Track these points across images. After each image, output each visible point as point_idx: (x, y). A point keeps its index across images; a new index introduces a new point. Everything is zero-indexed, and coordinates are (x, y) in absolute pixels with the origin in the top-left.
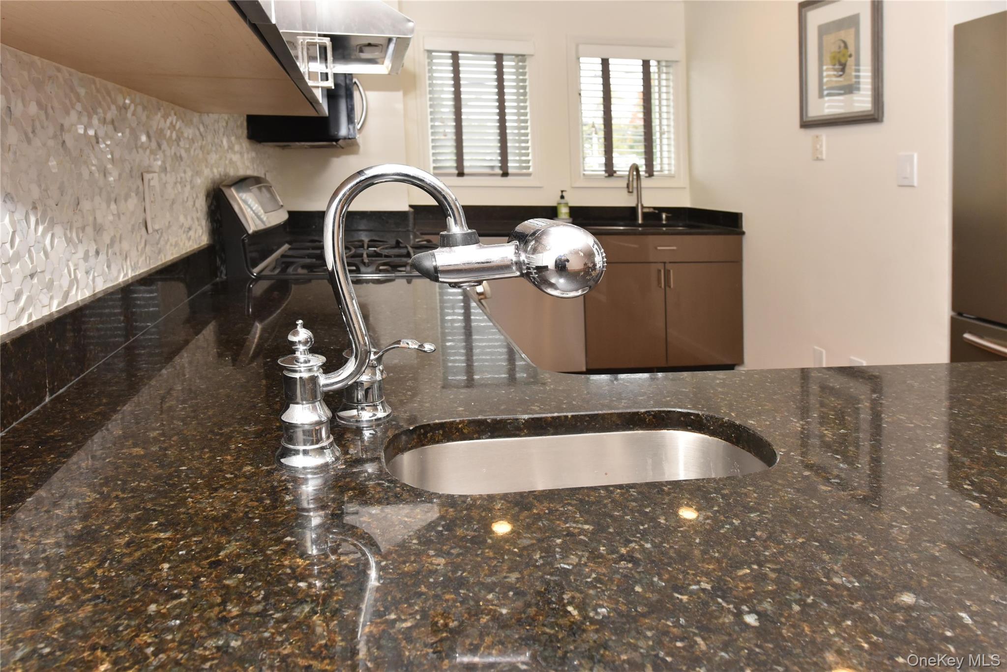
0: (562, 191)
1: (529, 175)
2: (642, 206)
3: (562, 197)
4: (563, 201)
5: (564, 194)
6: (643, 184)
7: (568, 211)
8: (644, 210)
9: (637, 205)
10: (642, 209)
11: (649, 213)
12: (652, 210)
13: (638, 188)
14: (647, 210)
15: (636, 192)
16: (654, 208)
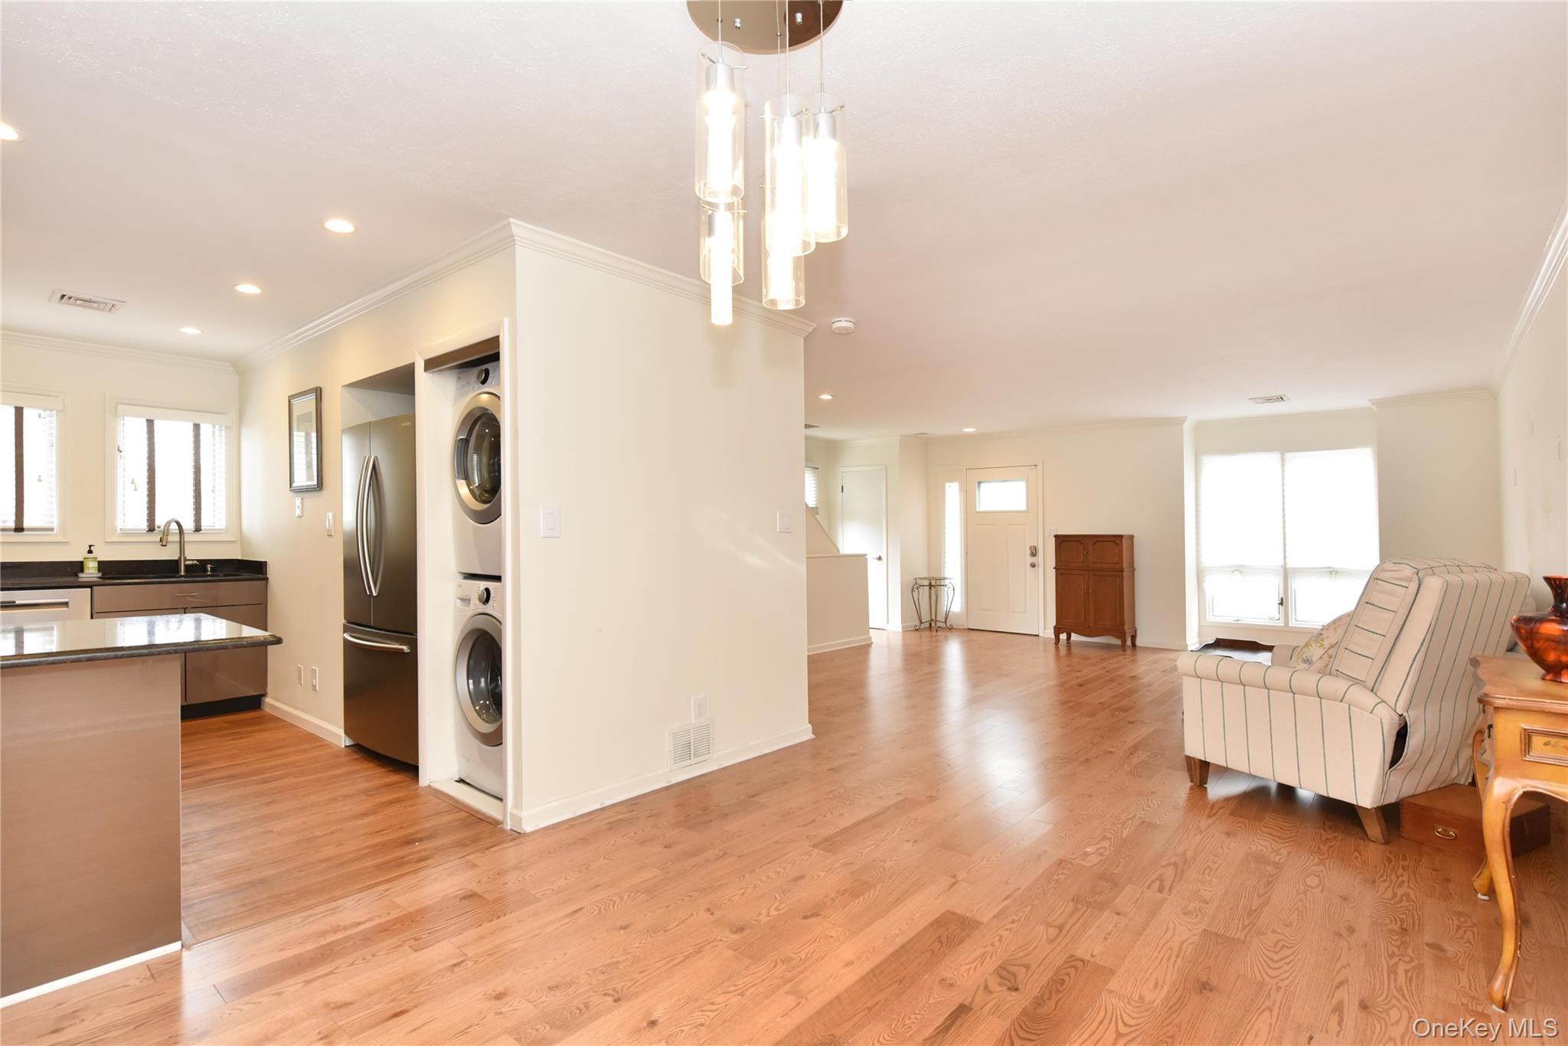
0: (90, 547)
1: (52, 530)
2: (185, 558)
3: (90, 552)
4: (91, 557)
5: (92, 548)
6: (187, 538)
7: (97, 565)
8: (187, 563)
9: (180, 558)
10: (185, 562)
11: (192, 565)
12: (195, 562)
13: (180, 542)
14: (190, 562)
15: (178, 546)
16: (198, 560)
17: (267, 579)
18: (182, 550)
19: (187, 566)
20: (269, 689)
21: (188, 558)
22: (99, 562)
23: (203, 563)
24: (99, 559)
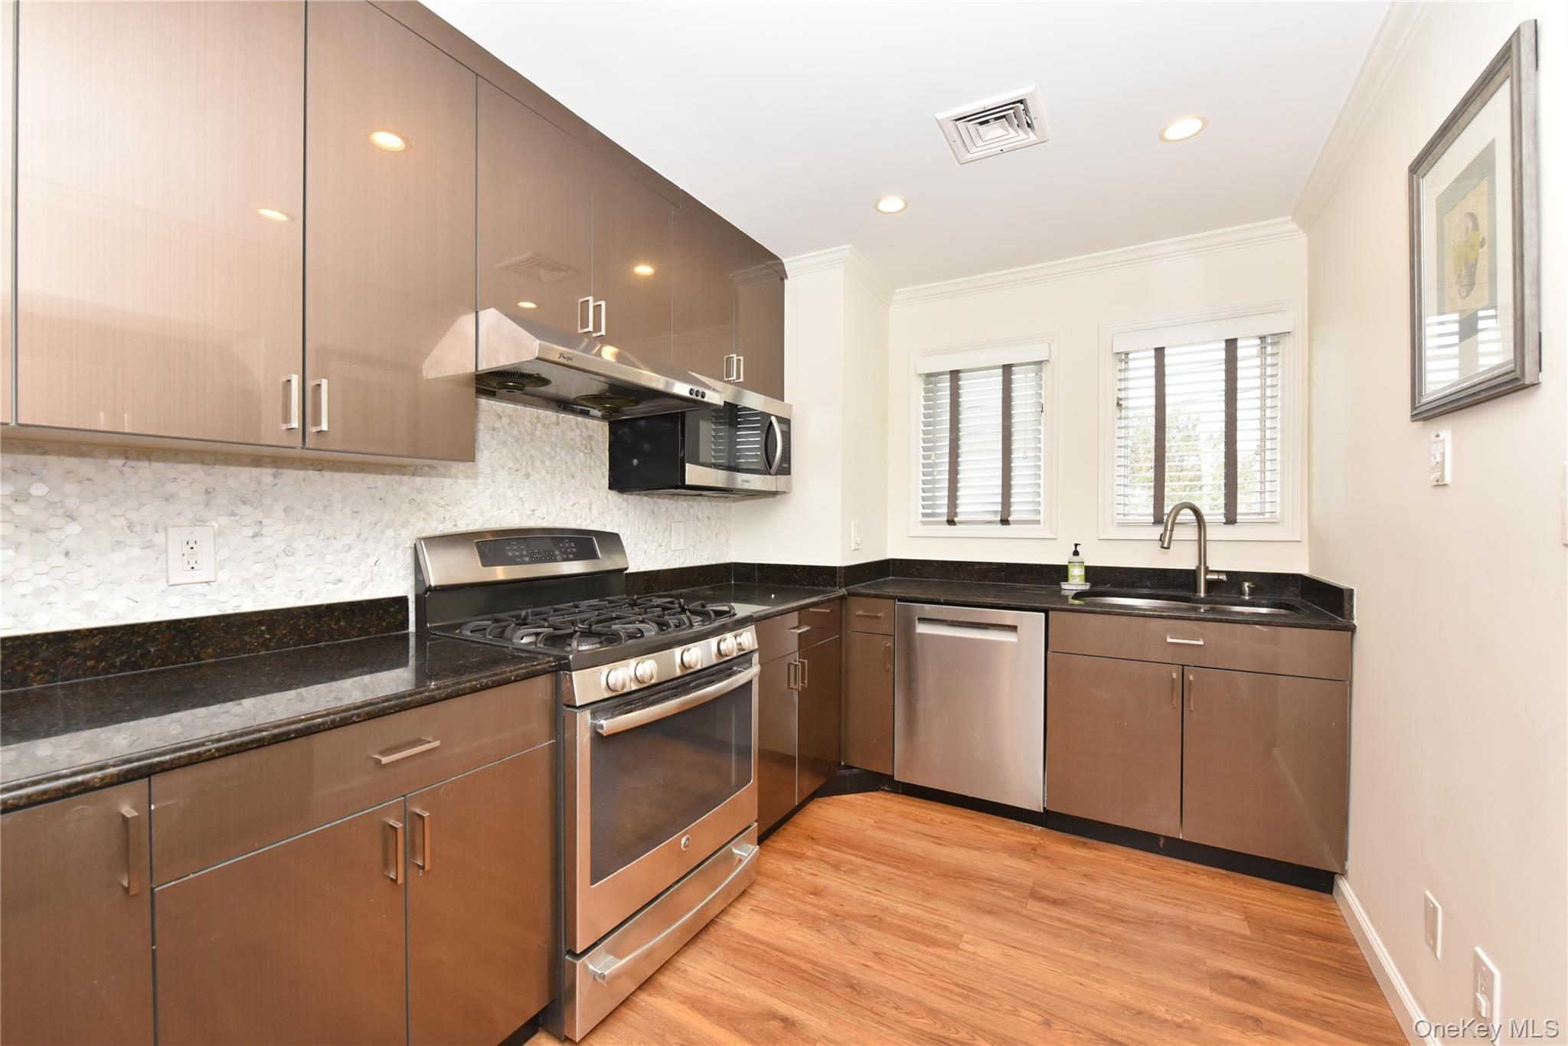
0: (1076, 545)
1: (1038, 522)
2: (1207, 569)
3: (1076, 553)
4: (1076, 559)
5: (1078, 548)
6: (1211, 533)
7: (1083, 573)
8: (1208, 577)
9: (1199, 568)
10: (1206, 574)
11: (1218, 582)
12: (1223, 577)
13: (1200, 540)
14: (1215, 577)
15: (1195, 546)
16: (1228, 573)
17: (1352, 629)
18: (1202, 555)
19: (1210, 584)
20: (1350, 865)
21: (1210, 569)
22: (1086, 567)
23: (1235, 579)
24: (1086, 564)
